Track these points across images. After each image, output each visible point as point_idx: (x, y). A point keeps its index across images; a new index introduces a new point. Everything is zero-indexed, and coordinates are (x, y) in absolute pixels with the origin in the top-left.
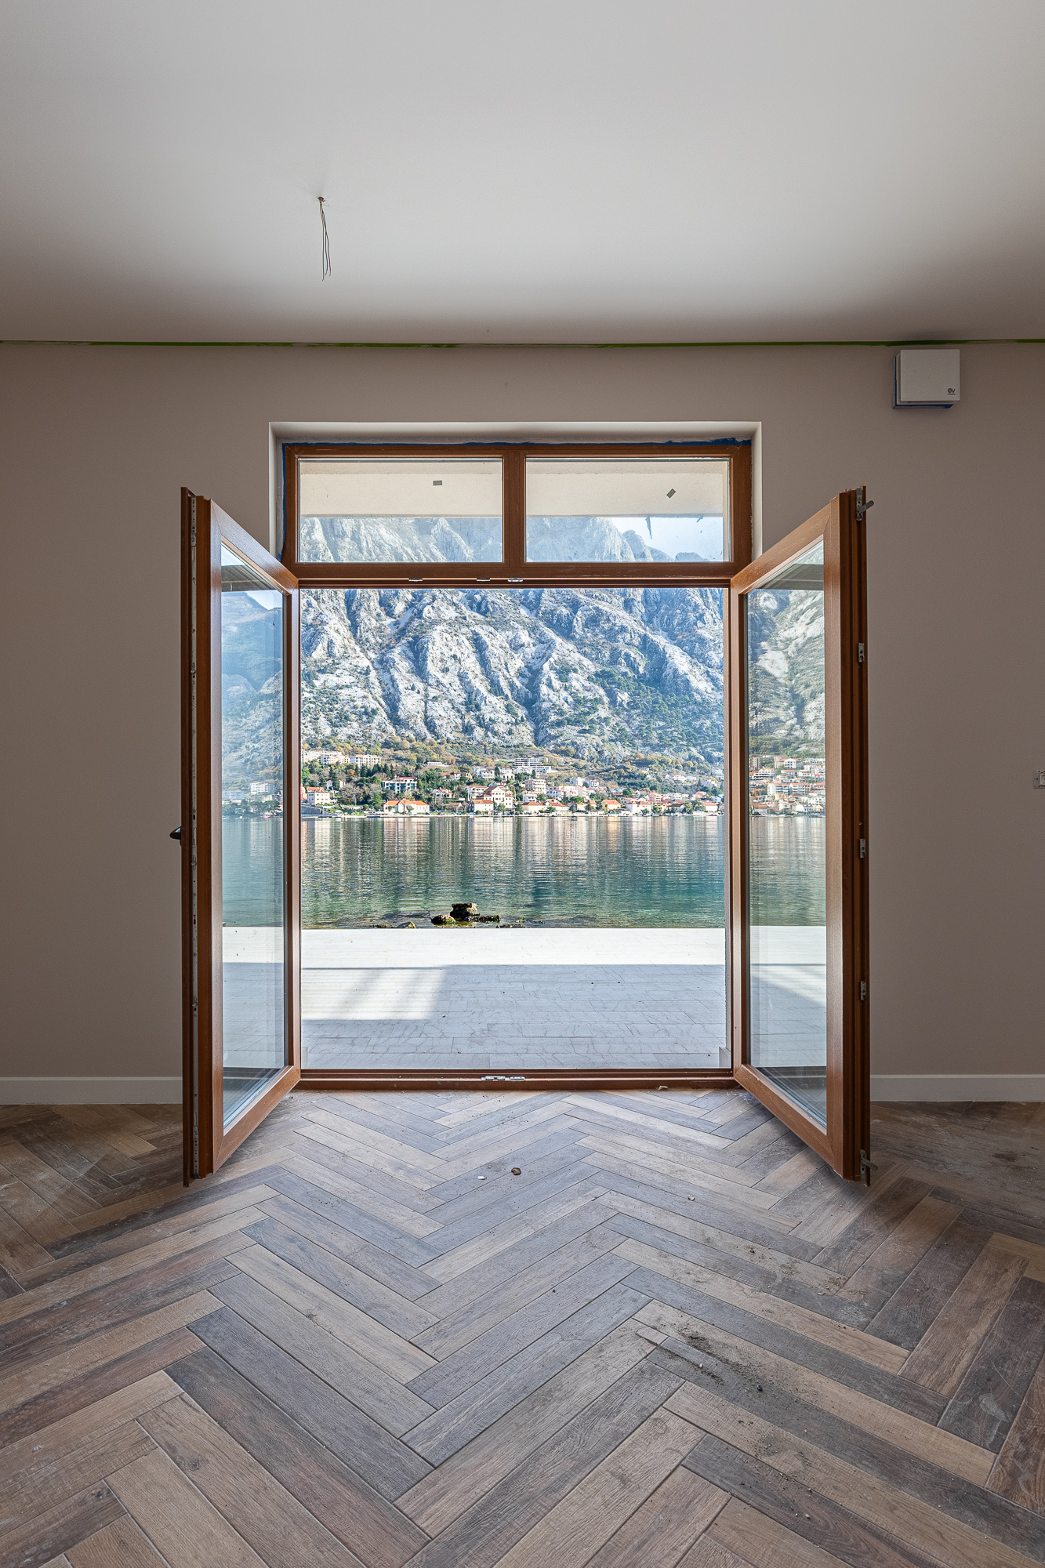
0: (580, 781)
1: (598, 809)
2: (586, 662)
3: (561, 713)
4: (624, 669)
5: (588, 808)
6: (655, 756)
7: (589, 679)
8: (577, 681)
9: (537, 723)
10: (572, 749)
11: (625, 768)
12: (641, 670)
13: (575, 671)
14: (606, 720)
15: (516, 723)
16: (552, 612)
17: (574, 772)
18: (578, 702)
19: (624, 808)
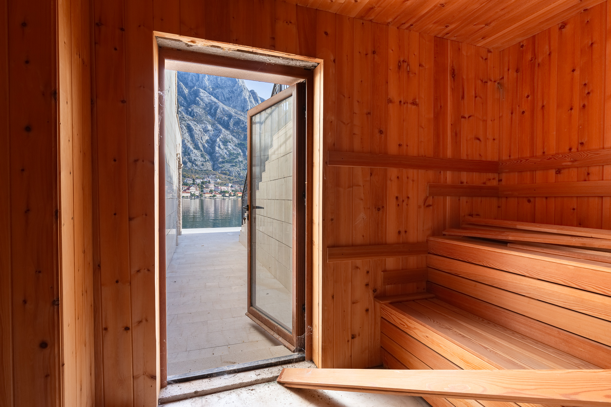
1: (234, 196)
3: (224, 158)
9: (214, 162)
10: (228, 172)
14: (242, 162)
15: (205, 162)
17: (228, 181)
18: (231, 154)
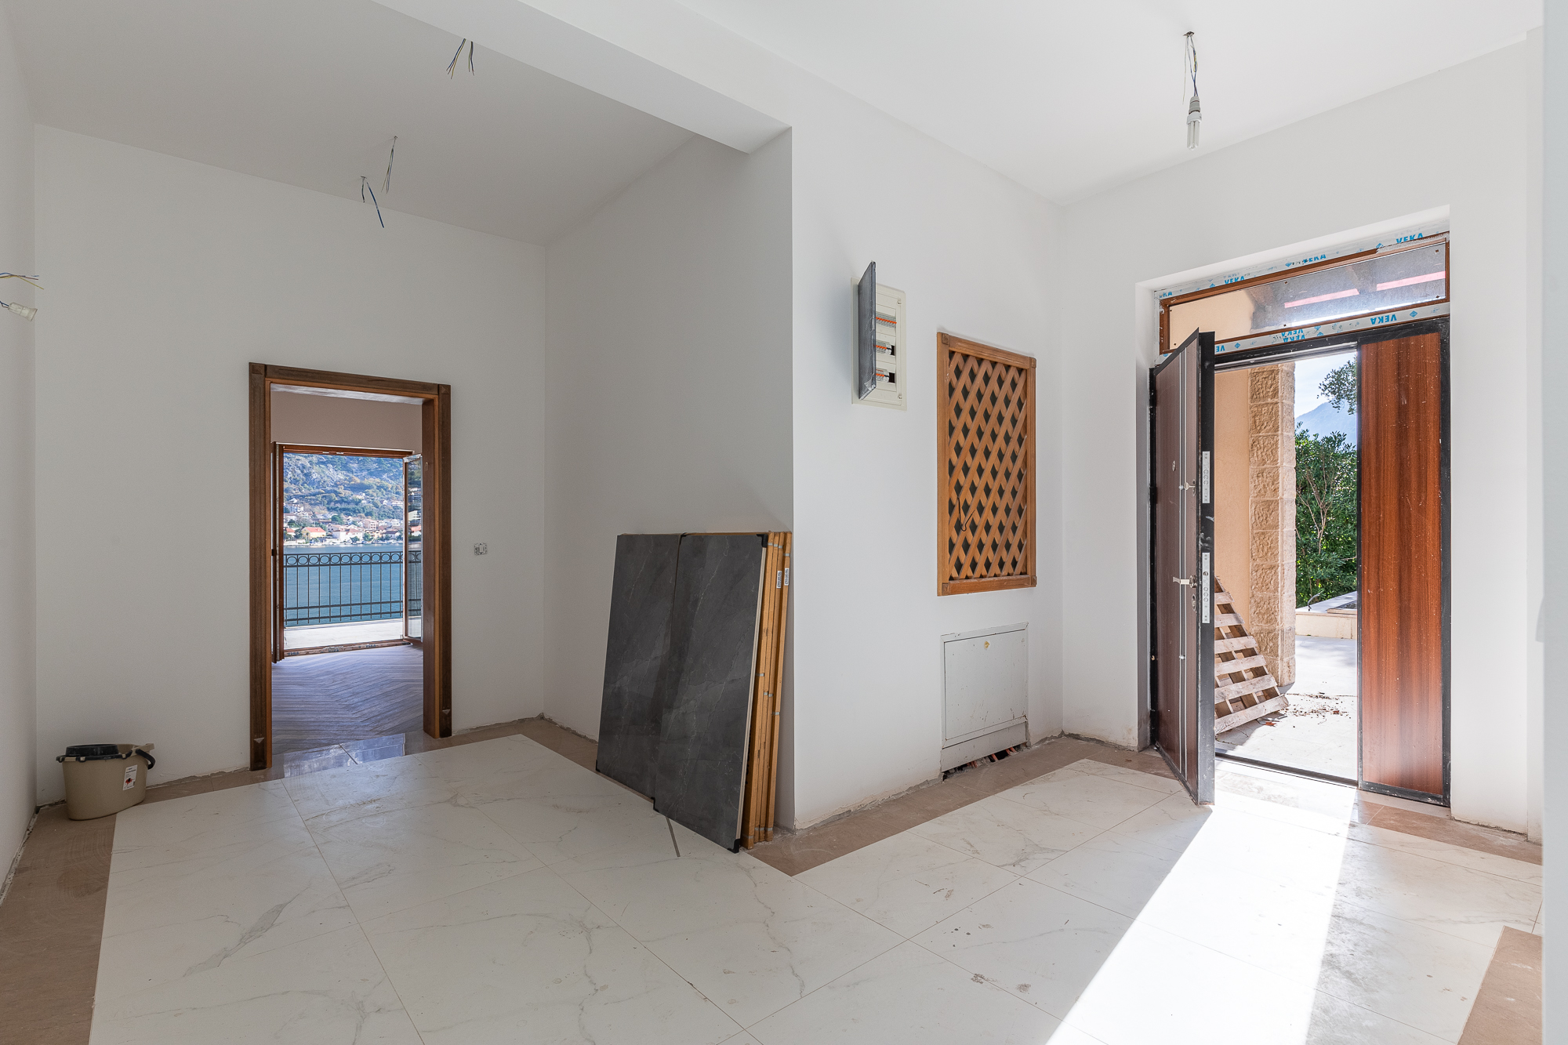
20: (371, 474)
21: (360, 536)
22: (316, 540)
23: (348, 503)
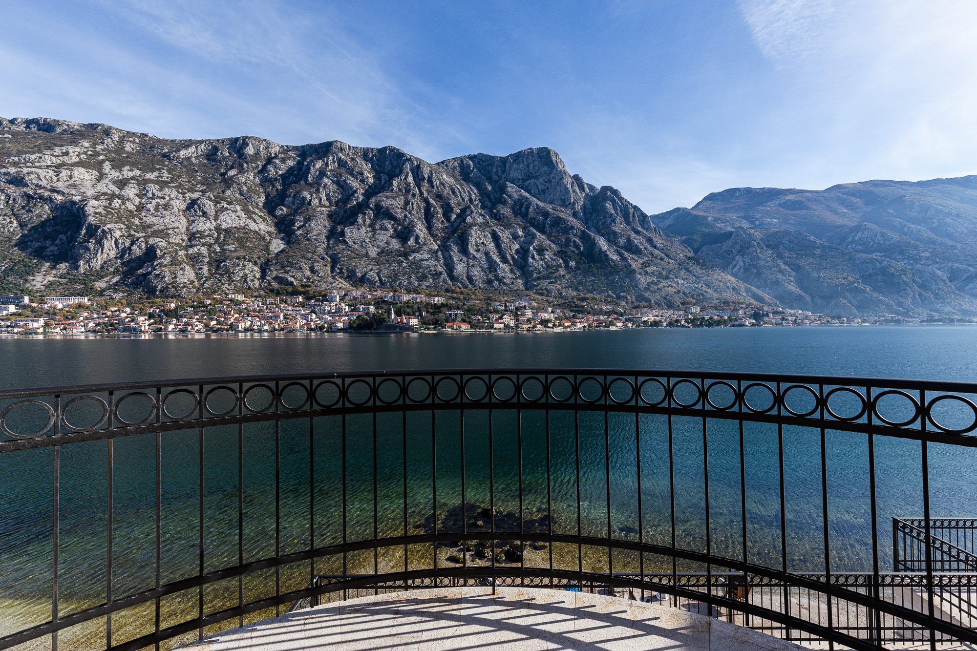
0: (550, 309)
1: (559, 325)
2: (553, 246)
3: (540, 273)
4: (573, 249)
5: (554, 325)
6: (589, 295)
7: (555, 254)
8: (548, 256)
9: (527, 278)
10: (545, 292)
11: (574, 303)
12: (582, 249)
13: (547, 250)
14: (563, 276)
15: (516, 278)
16: (535, 219)
17: (546, 305)
18: (548, 267)
19: (573, 325)
20: (589, 292)
21: (586, 325)
22: (568, 327)
23: (579, 307)
